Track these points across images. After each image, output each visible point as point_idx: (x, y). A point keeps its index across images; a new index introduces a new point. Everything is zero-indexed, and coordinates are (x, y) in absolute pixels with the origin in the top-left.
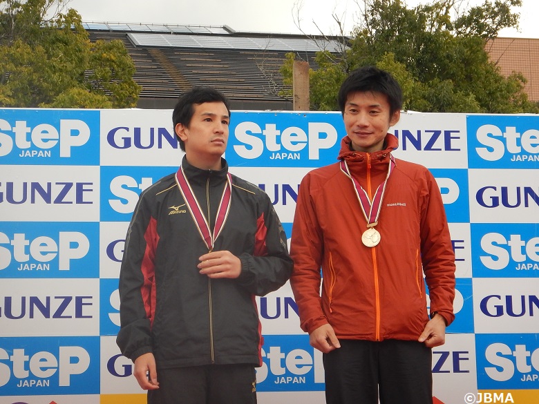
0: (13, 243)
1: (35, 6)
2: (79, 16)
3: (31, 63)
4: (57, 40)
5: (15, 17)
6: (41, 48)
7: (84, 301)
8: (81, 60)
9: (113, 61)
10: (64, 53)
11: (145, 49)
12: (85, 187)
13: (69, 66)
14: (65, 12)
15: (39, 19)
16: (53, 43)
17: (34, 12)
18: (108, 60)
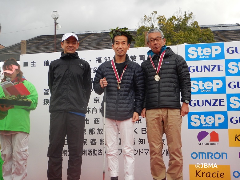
0: (199, 84)
1: (185, 21)
2: (197, 23)
3: (184, 37)
4: (191, 30)
5: (179, 25)
6: (187, 32)
7: (222, 101)
8: (198, 35)
9: (208, 35)
10: (194, 33)
11: (214, 32)
12: (220, 66)
13: (195, 37)
14: (193, 22)
15: (186, 24)
16: (190, 31)
17: (185, 23)
18: (206, 34)
